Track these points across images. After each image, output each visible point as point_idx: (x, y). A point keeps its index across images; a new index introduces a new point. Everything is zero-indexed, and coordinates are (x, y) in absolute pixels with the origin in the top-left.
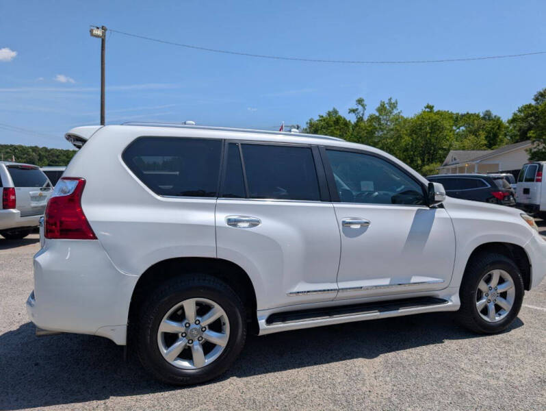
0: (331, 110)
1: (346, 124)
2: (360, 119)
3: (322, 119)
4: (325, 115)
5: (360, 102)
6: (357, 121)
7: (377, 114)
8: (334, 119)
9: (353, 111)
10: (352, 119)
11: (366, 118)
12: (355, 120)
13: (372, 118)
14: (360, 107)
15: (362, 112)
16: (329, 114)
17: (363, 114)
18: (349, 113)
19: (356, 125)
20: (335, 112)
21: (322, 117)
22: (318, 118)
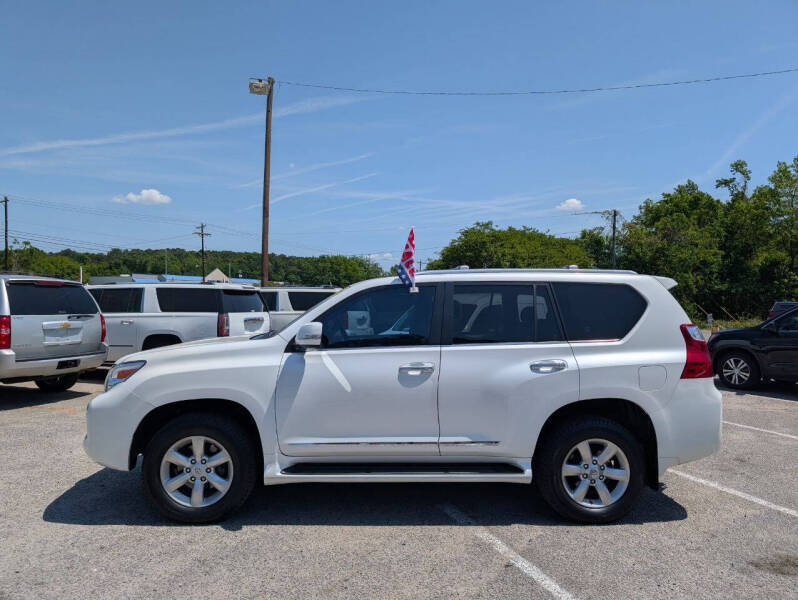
0: (684, 183)
1: (712, 205)
2: (739, 197)
3: (668, 199)
4: (672, 192)
5: (739, 167)
6: (733, 201)
7: (772, 186)
8: (690, 197)
9: (726, 183)
10: (724, 196)
11: (749, 193)
12: (730, 199)
13: (761, 193)
14: (739, 177)
15: (742, 185)
16: (680, 190)
17: (745, 188)
18: (717, 187)
19: (731, 206)
20: (691, 186)
21: (669, 195)
22: (661, 198)
